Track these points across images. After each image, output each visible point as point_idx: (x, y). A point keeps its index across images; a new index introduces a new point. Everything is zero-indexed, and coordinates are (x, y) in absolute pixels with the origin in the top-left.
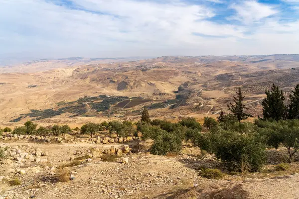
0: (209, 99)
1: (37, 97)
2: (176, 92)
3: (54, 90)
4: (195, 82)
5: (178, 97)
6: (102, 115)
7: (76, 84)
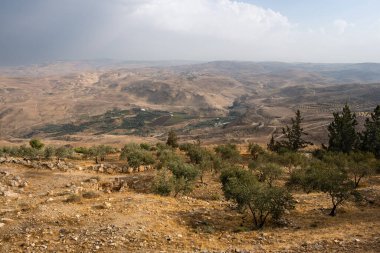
0: (272, 118)
1: (53, 108)
2: (229, 108)
3: (75, 100)
4: (256, 95)
5: (232, 114)
6: (135, 133)
7: (103, 93)
